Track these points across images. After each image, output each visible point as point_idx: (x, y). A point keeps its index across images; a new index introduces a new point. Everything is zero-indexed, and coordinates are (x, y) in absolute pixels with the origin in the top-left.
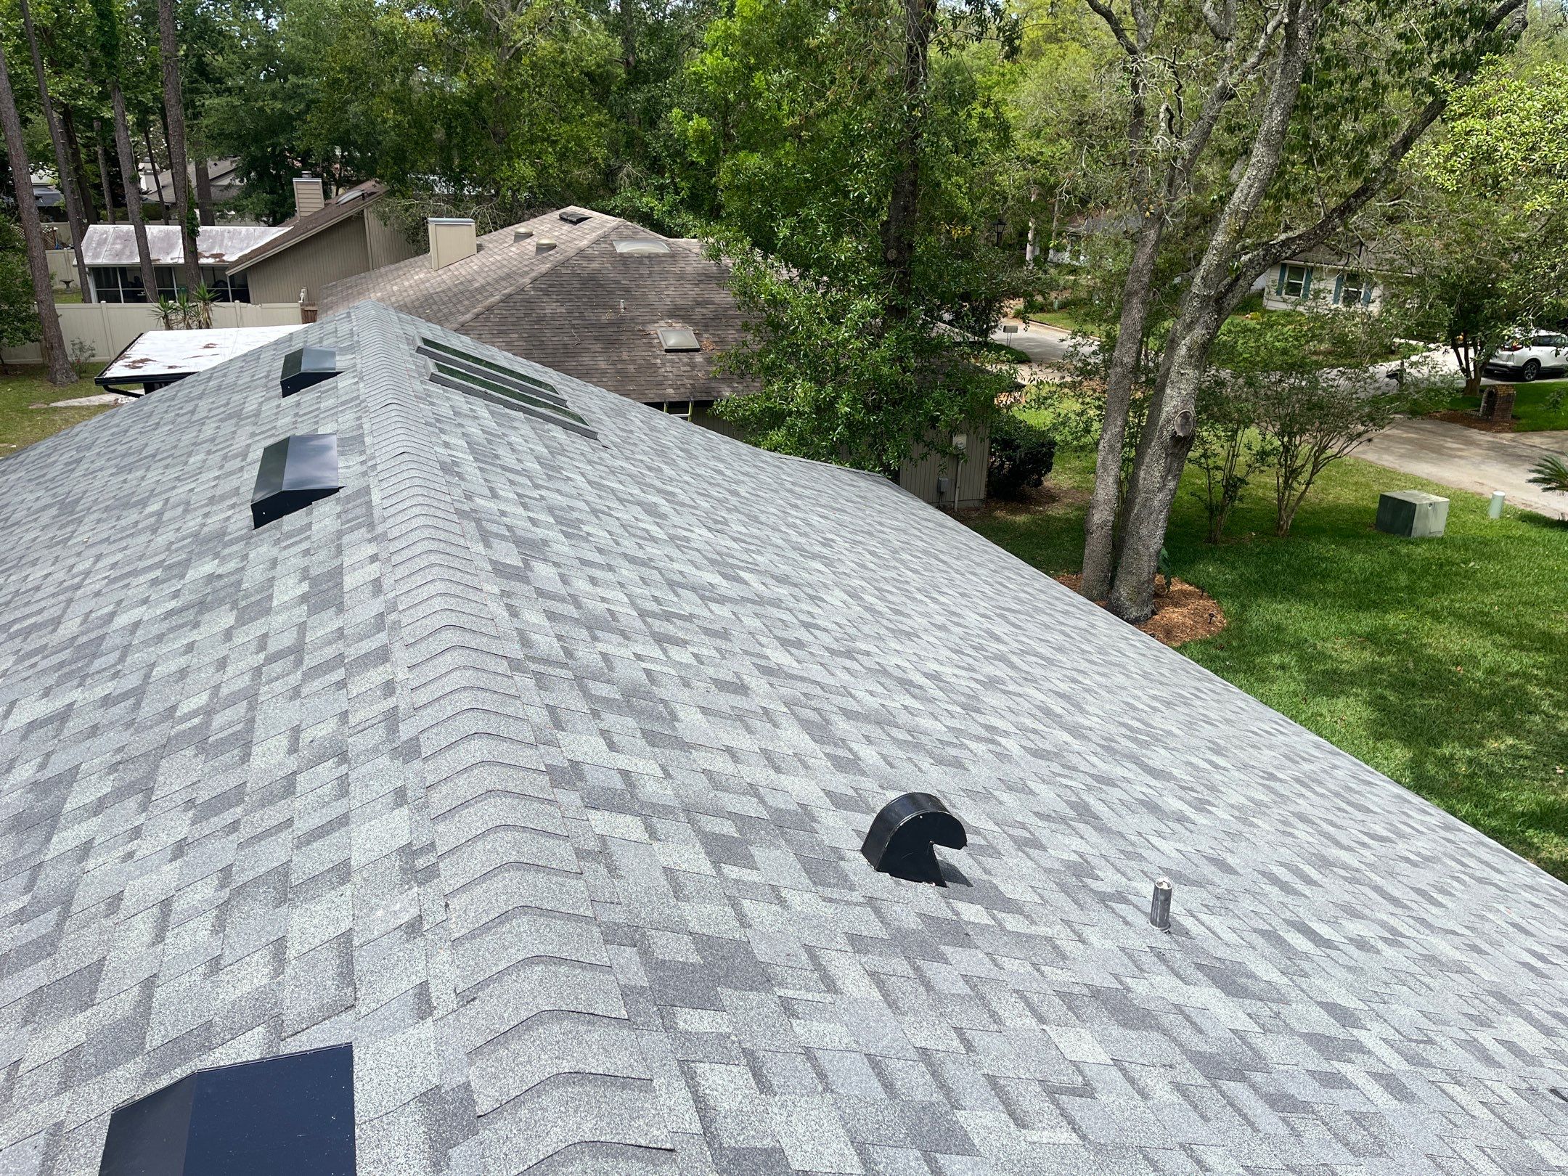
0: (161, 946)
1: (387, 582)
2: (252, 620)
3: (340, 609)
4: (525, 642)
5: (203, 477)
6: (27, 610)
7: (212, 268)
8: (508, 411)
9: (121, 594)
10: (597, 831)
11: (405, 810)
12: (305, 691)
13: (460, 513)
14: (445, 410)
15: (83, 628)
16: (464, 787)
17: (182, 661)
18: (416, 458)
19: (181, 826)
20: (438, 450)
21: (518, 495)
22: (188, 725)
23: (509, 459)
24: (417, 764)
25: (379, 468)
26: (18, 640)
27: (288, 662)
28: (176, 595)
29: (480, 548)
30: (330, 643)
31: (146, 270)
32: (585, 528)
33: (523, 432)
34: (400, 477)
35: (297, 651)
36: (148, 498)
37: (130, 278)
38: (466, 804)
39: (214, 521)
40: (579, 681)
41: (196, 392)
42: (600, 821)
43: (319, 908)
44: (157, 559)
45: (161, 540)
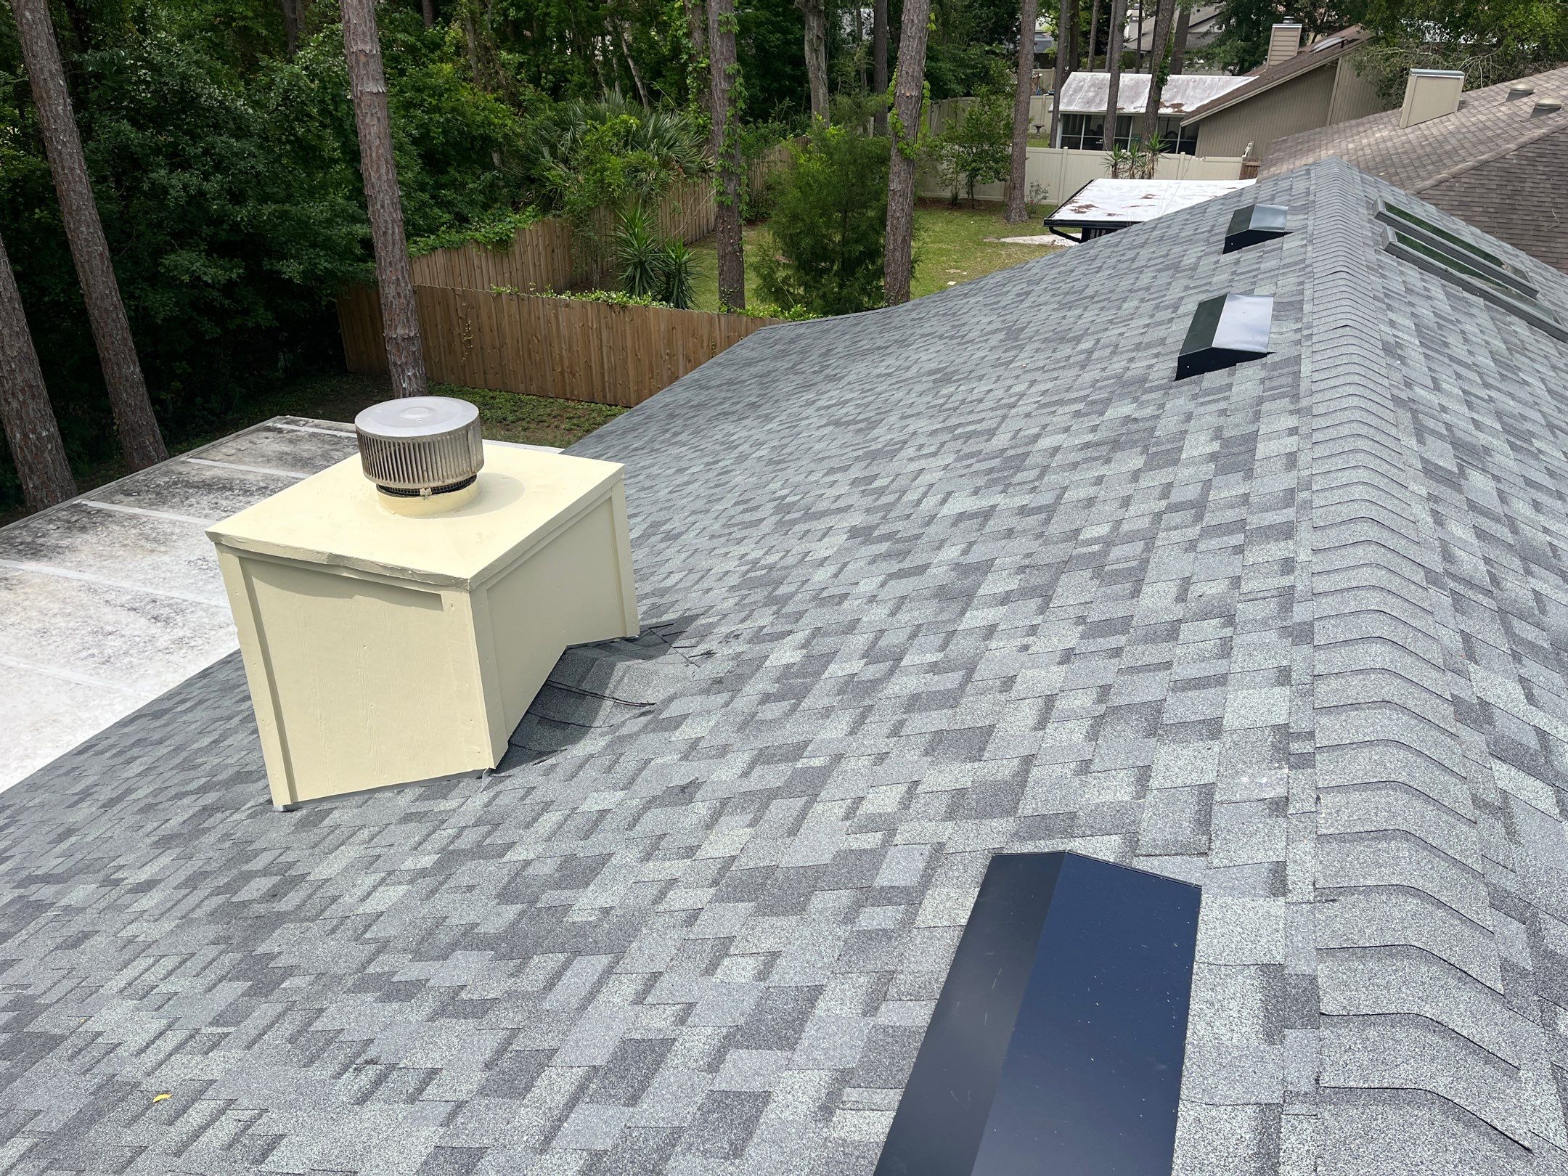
0: (1041, 733)
1: (1303, 459)
2: (1160, 467)
3: (1249, 475)
4: (1447, 556)
5: (1133, 324)
6: (971, 418)
7: (1168, 118)
8: (1466, 294)
9: (1047, 420)
10: (1500, 784)
11: (1287, 690)
12: (1202, 546)
13: (1395, 399)
14: (1397, 286)
15: (1011, 443)
16: (1355, 688)
17: (1092, 491)
18: (1358, 334)
19: (1071, 638)
20: (1382, 327)
21: (1464, 392)
22: (1089, 549)
23: (1459, 350)
24: (1306, 649)
25: (1315, 339)
26: (960, 442)
27: (1188, 515)
28: (1094, 429)
29: (1413, 442)
30: (1232, 507)
31: (1110, 119)
32: (1537, 443)
33: (1480, 321)
34: (1337, 351)
35: (1199, 507)
36: (1082, 336)
37: (1093, 126)
38: (1356, 706)
39: (1138, 367)
40: (1503, 615)
41: (1139, 240)
42: (1505, 775)
43: (1188, 753)
44: (1082, 393)
45: (1088, 377)
